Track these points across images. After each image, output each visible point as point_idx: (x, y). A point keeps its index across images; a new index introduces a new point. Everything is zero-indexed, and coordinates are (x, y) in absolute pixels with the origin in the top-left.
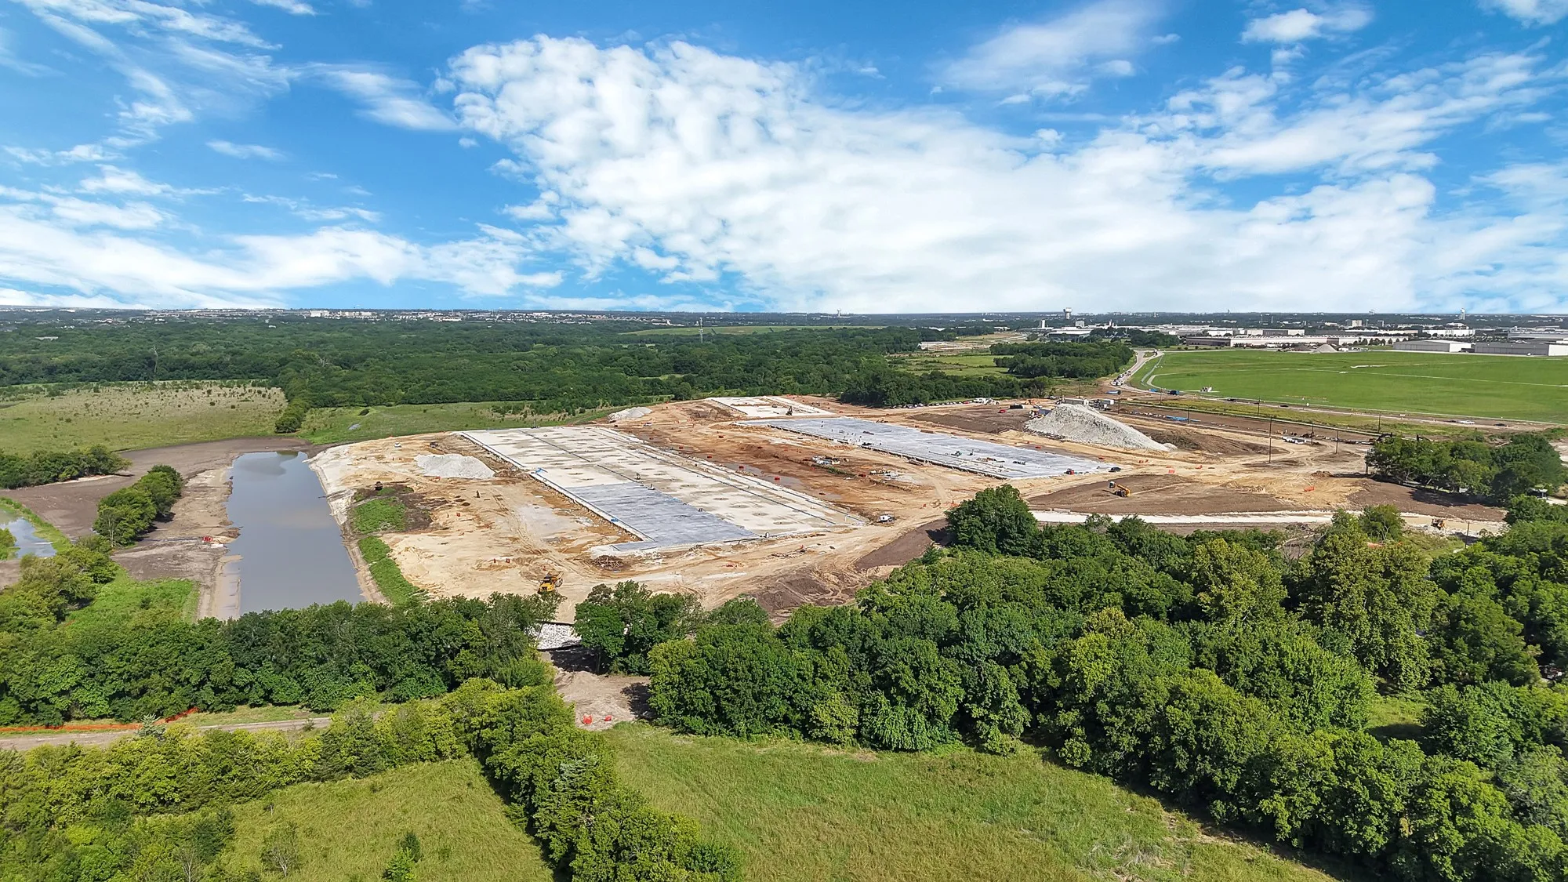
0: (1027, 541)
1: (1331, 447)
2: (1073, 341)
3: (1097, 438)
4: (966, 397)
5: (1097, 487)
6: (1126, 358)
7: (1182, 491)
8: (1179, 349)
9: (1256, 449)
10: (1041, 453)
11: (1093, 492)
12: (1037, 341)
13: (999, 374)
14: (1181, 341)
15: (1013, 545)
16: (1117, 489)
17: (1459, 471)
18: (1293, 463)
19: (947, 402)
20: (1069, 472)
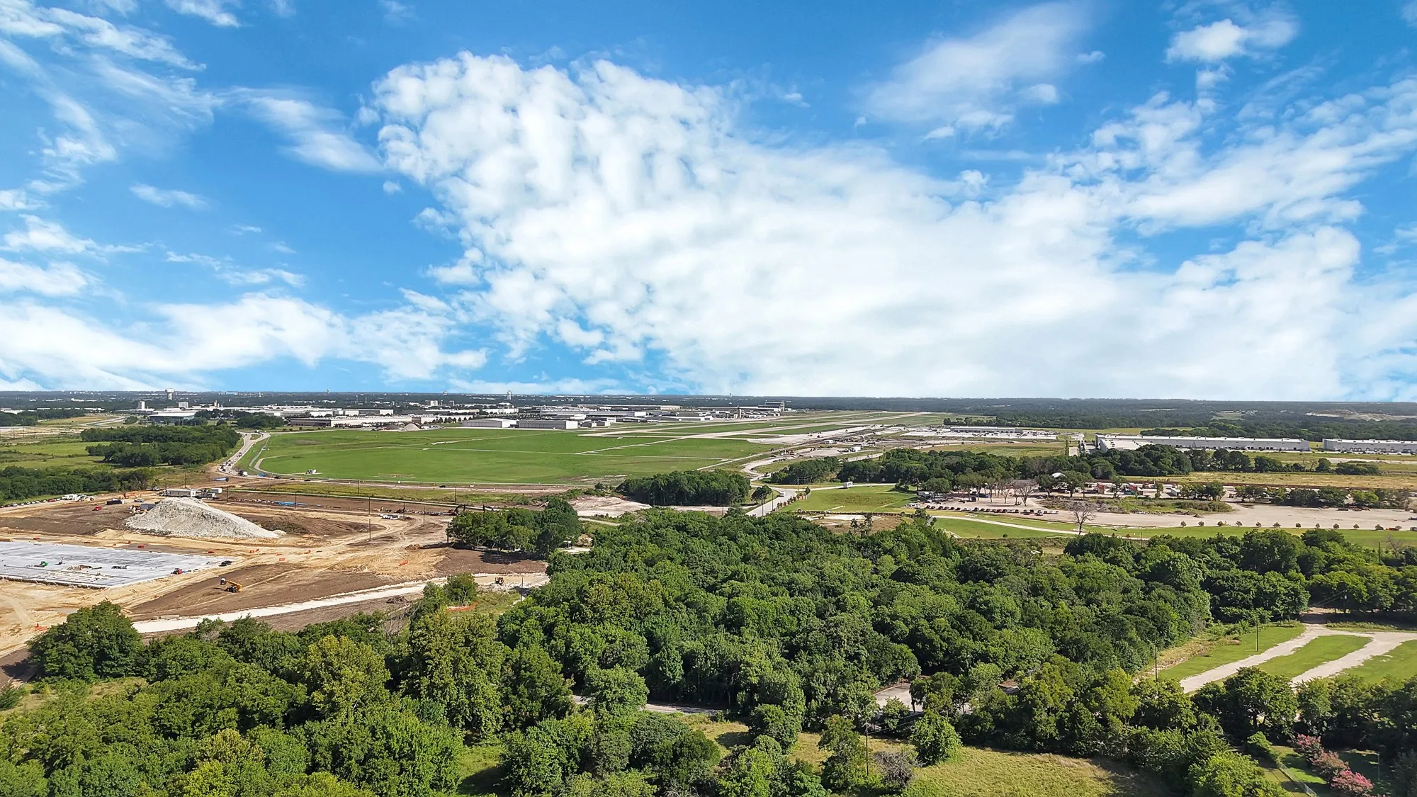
0: (130, 659)
1: (420, 520)
2: (176, 424)
3: (206, 531)
4: (52, 494)
5: (207, 585)
6: (232, 442)
7: (294, 578)
8: (284, 430)
9: (358, 528)
10: (145, 553)
11: (204, 591)
12: (136, 425)
13: (92, 465)
14: (286, 422)
15: (114, 666)
16: (228, 586)
17: (514, 536)
18: (389, 539)
19: (27, 501)
20: (177, 572)
